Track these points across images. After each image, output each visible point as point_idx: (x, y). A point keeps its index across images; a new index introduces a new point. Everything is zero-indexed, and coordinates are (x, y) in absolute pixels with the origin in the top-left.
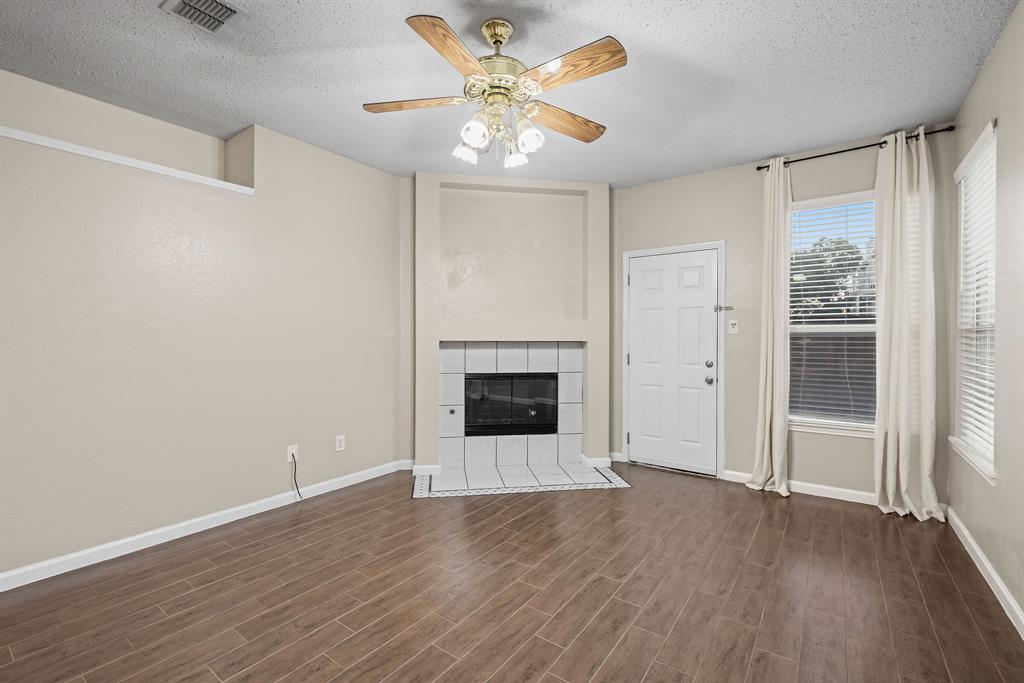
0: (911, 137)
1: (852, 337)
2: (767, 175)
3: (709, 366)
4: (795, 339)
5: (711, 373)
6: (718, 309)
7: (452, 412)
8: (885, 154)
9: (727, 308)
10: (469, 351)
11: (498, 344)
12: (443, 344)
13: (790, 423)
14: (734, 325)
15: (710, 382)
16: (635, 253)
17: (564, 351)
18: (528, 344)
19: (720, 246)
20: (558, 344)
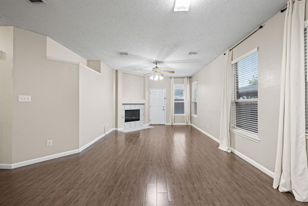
0: (188, 78)
1: (181, 103)
2: (172, 79)
3: (164, 107)
4: (175, 103)
5: (164, 108)
6: (165, 98)
7: (123, 118)
8: (185, 79)
10: (126, 106)
11: (130, 104)
12: (123, 104)
13: (174, 115)
14: (167, 101)
15: (164, 110)
16: (151, 88)
17: (141, 105)
18: (135, 104)
19: (165, 89)
20: (140, 104)
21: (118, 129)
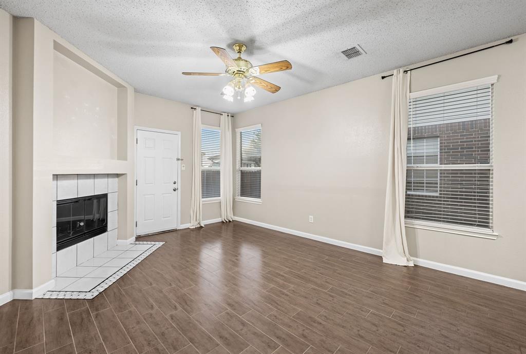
0: (228, 116)
3: (175, 183)
5: (175, 186)
6: (178, 160)
8: (222, 117)
9: (182, 160)
10: (60, 182)
11: (79, 176)
13: (203, 202)
14: (183, 166)
15: (175, 190)
16: (140, 128)
17: (111, 180)
18: (94, 176)
19: (179, 133)
20: (108, 176)
21: (34, 290)
